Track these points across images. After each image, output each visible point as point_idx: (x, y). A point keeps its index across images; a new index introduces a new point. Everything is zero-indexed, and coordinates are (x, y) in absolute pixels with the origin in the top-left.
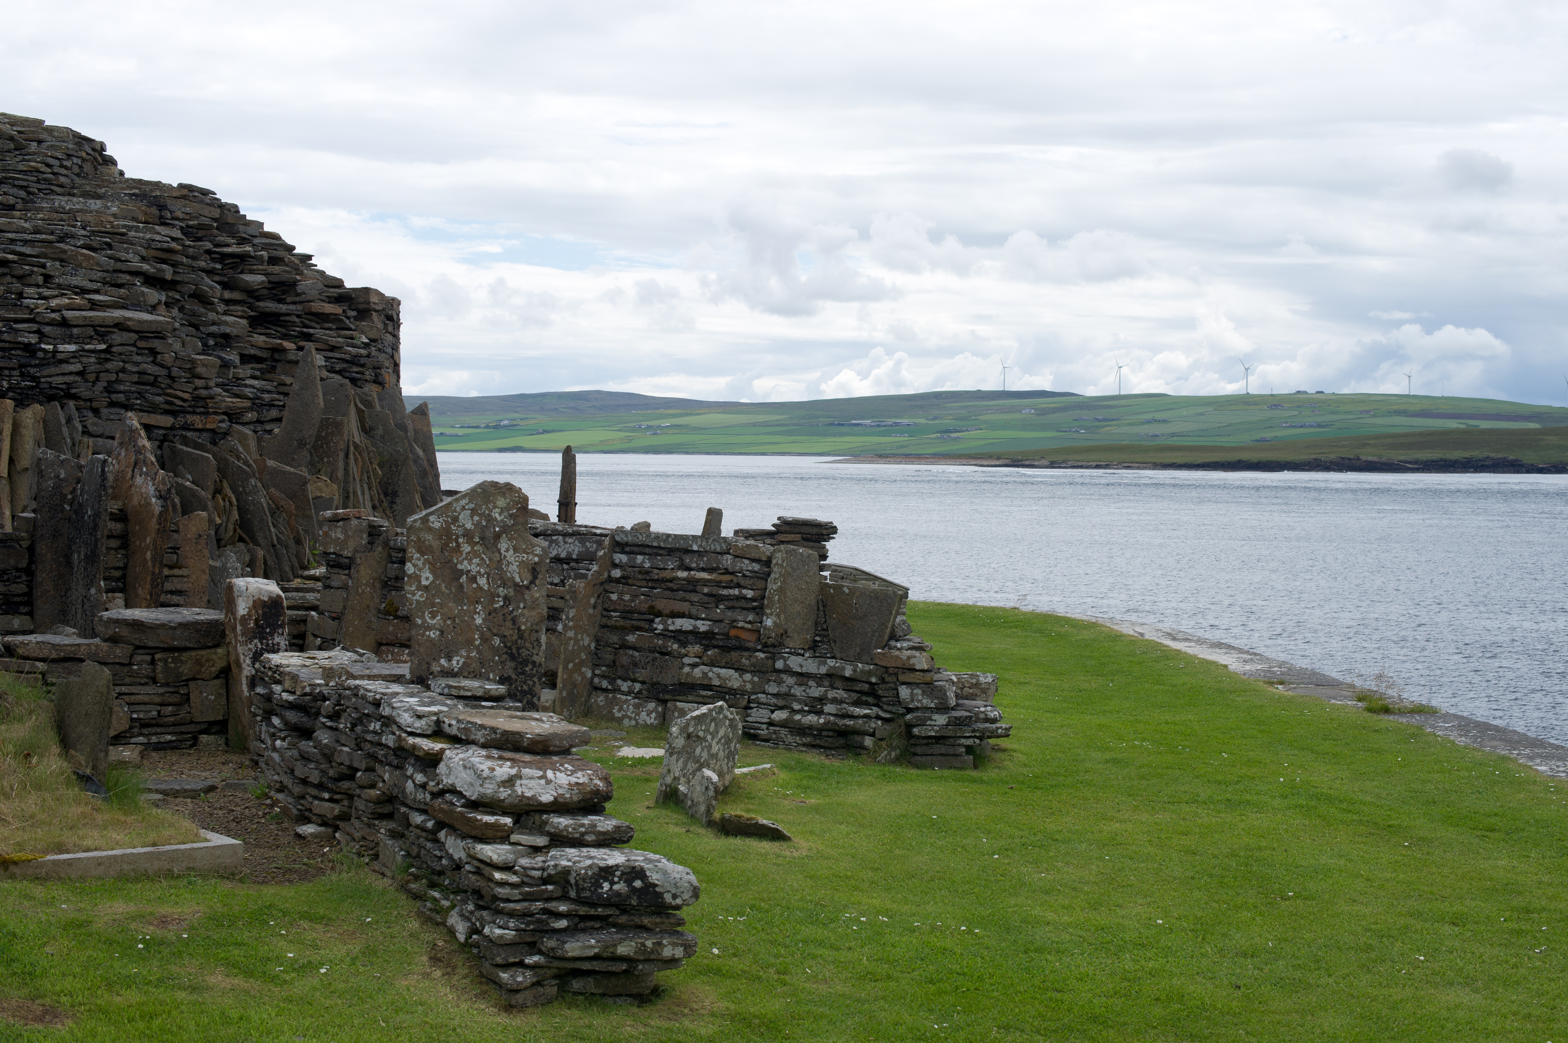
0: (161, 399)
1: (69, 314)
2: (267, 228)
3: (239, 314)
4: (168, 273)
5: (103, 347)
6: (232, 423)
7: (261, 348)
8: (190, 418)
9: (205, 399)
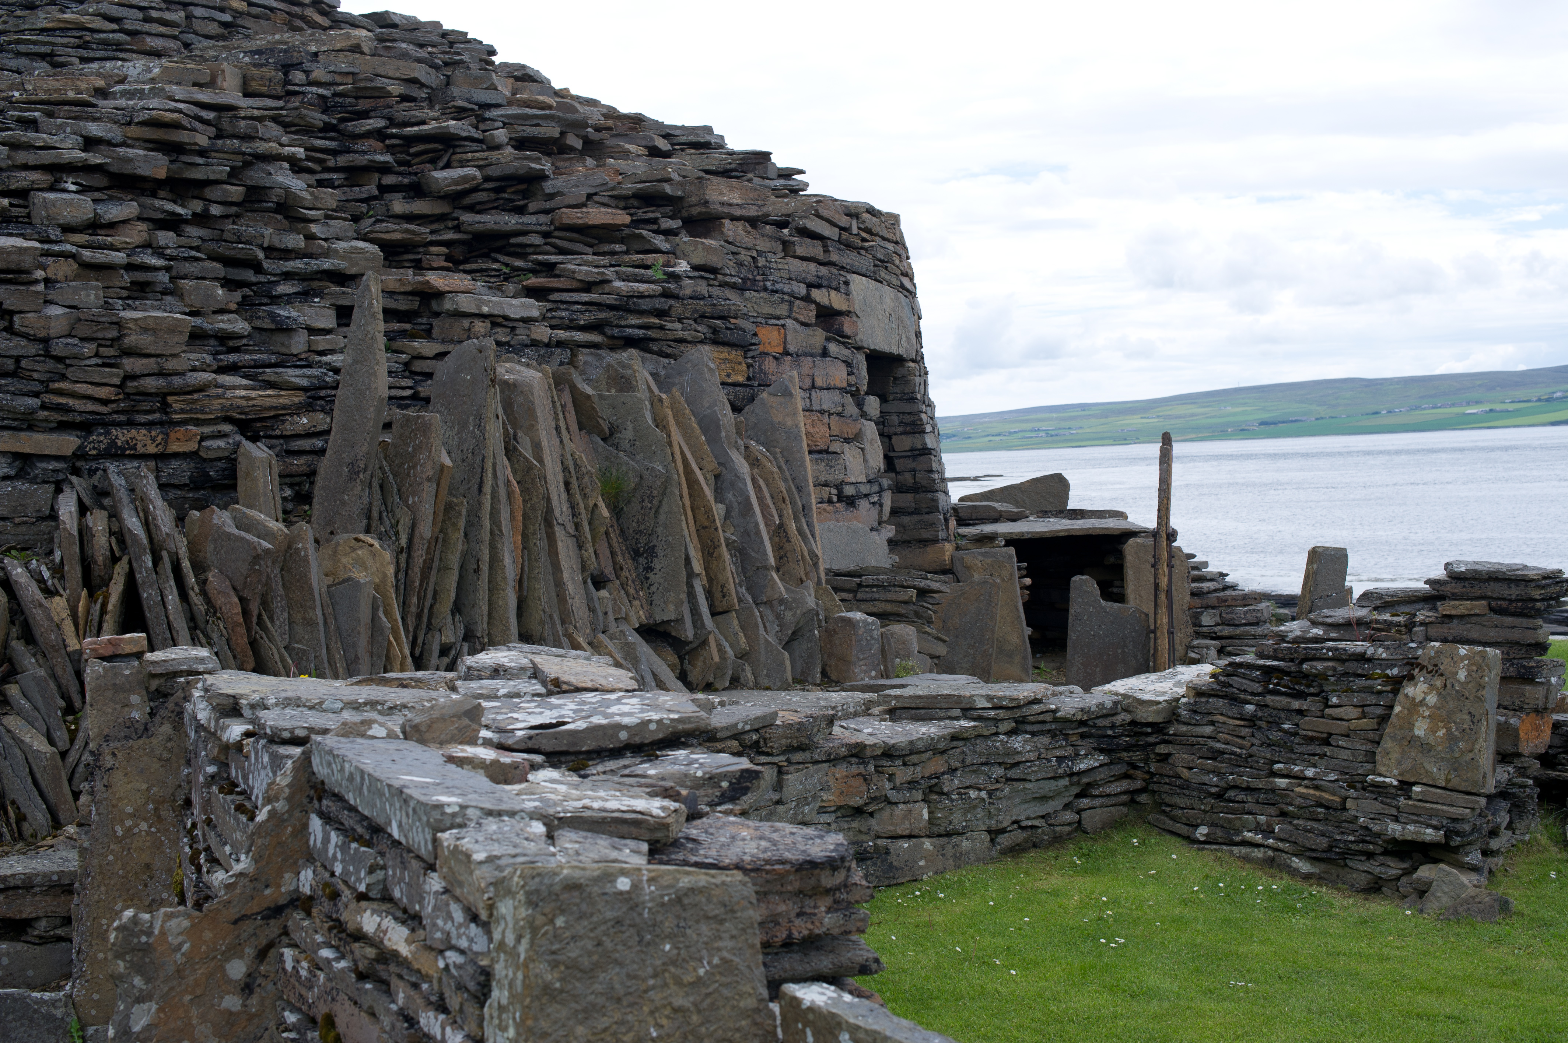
0: (36, 401)
4: (149, 164)
6: (251, 437)
8: (120, 435)
9: (160, 395)
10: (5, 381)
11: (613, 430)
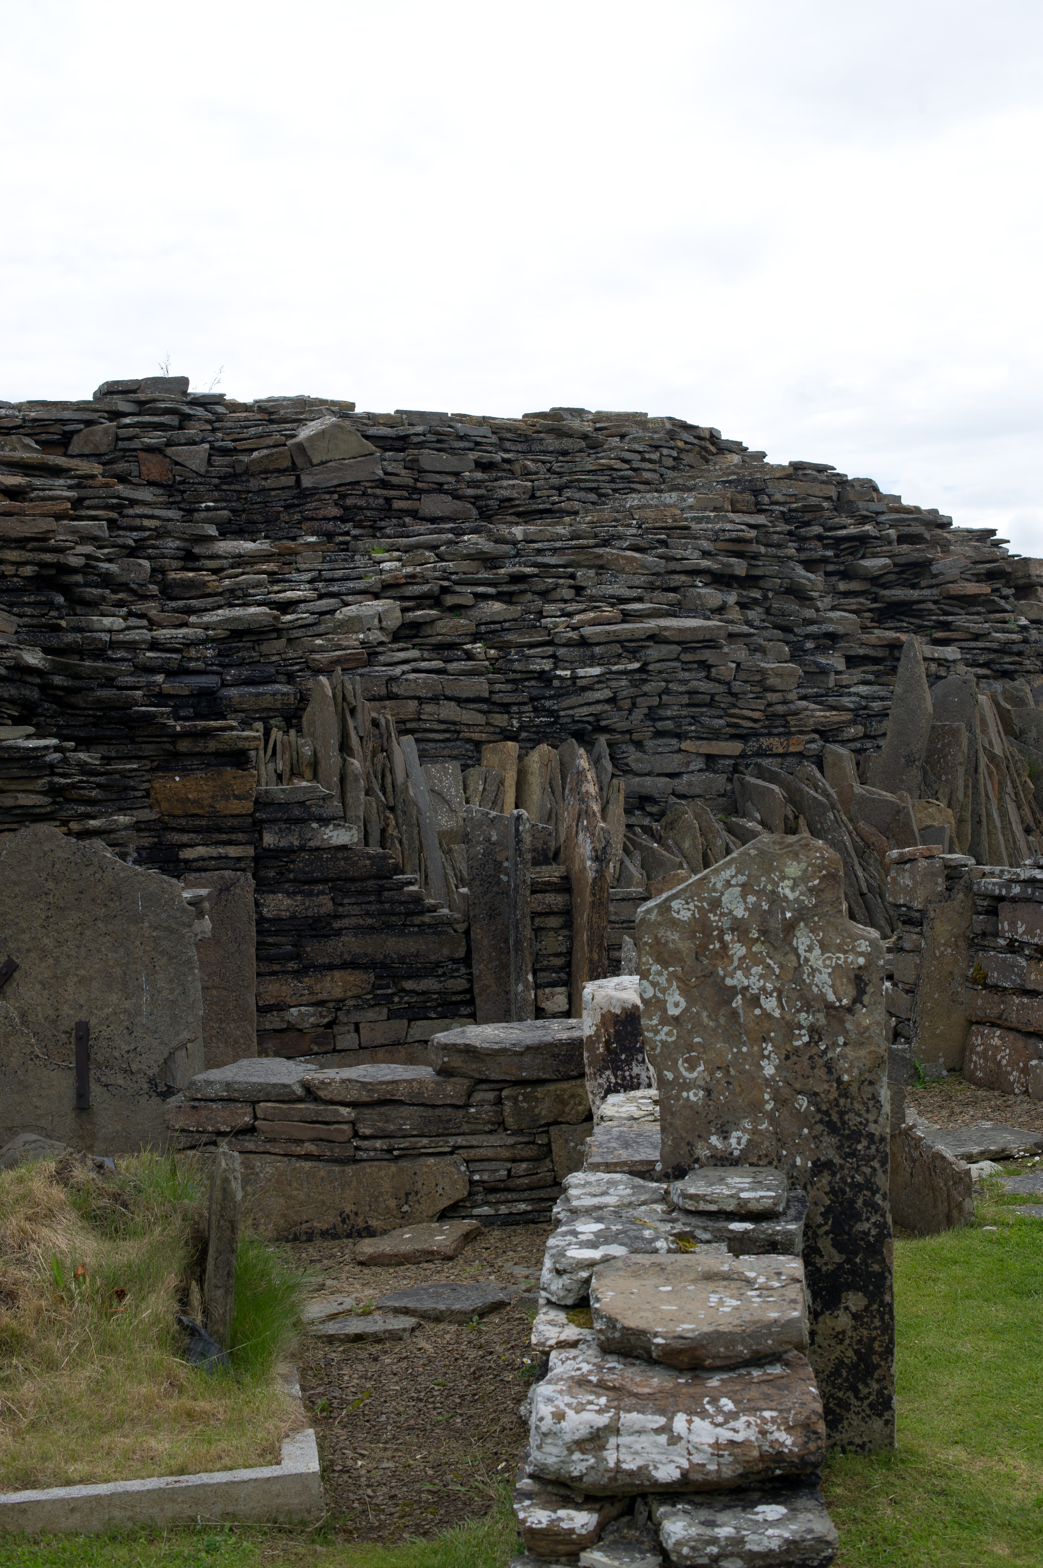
0: (721, 722)
1: (587, 631)
2: (905, 502)
3: (854, 607)
4: (740, 567)
5: (636, 665)
6: (827, 741)
7: (874, 646)
8: (764, 742)
9: (784, 716)
10: (704, 709)
11: (1022, 732)
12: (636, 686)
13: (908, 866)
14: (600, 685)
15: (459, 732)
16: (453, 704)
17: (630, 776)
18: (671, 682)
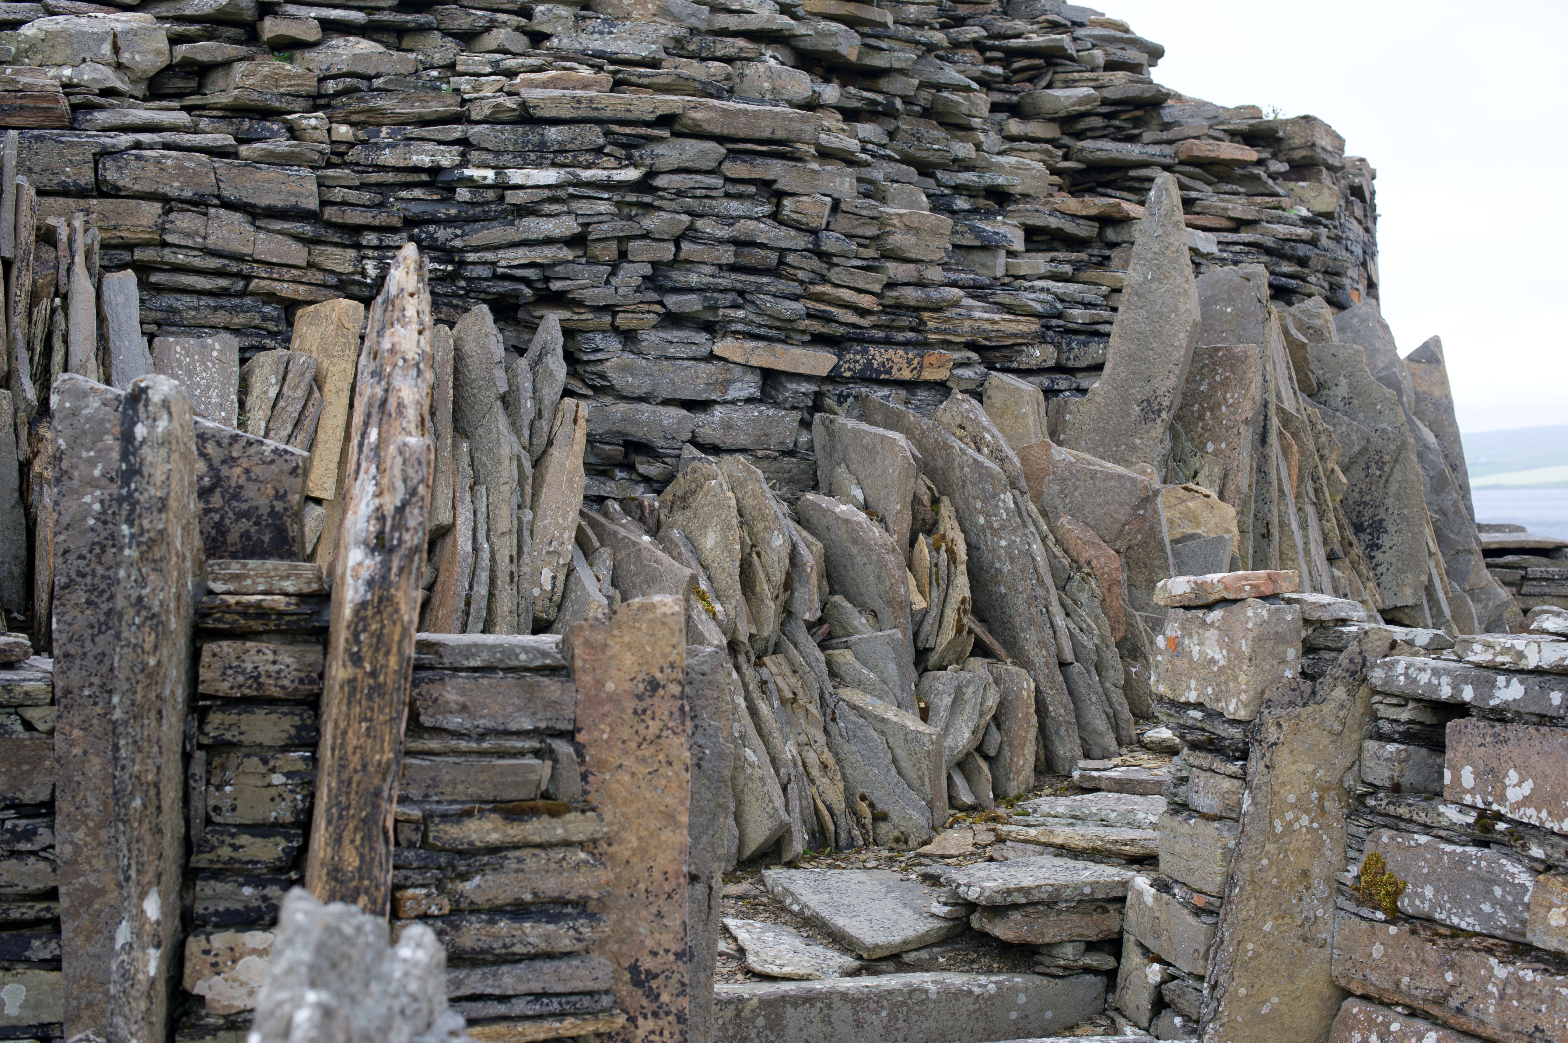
0: (797, 307)
3: (1037, 158)
6: (992, 367)
7: (1076, 218)
8: (877, 355)
9: (917, 309)
10: (765, 280)
11: (1321, 385)
12: (630, 218)
13: (1216, 615)
14: (554, 208)
15: (248, 278)
16: (238, 217)
17: (607, 400)
18: (701, 216)
